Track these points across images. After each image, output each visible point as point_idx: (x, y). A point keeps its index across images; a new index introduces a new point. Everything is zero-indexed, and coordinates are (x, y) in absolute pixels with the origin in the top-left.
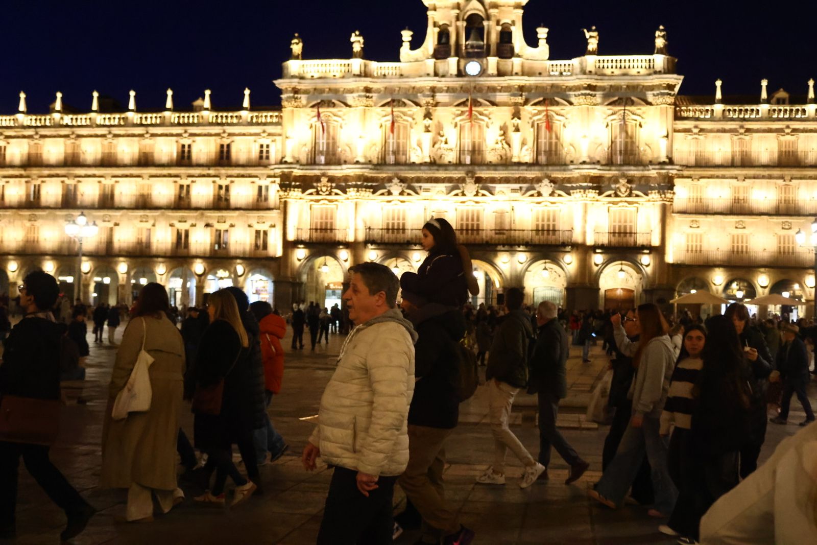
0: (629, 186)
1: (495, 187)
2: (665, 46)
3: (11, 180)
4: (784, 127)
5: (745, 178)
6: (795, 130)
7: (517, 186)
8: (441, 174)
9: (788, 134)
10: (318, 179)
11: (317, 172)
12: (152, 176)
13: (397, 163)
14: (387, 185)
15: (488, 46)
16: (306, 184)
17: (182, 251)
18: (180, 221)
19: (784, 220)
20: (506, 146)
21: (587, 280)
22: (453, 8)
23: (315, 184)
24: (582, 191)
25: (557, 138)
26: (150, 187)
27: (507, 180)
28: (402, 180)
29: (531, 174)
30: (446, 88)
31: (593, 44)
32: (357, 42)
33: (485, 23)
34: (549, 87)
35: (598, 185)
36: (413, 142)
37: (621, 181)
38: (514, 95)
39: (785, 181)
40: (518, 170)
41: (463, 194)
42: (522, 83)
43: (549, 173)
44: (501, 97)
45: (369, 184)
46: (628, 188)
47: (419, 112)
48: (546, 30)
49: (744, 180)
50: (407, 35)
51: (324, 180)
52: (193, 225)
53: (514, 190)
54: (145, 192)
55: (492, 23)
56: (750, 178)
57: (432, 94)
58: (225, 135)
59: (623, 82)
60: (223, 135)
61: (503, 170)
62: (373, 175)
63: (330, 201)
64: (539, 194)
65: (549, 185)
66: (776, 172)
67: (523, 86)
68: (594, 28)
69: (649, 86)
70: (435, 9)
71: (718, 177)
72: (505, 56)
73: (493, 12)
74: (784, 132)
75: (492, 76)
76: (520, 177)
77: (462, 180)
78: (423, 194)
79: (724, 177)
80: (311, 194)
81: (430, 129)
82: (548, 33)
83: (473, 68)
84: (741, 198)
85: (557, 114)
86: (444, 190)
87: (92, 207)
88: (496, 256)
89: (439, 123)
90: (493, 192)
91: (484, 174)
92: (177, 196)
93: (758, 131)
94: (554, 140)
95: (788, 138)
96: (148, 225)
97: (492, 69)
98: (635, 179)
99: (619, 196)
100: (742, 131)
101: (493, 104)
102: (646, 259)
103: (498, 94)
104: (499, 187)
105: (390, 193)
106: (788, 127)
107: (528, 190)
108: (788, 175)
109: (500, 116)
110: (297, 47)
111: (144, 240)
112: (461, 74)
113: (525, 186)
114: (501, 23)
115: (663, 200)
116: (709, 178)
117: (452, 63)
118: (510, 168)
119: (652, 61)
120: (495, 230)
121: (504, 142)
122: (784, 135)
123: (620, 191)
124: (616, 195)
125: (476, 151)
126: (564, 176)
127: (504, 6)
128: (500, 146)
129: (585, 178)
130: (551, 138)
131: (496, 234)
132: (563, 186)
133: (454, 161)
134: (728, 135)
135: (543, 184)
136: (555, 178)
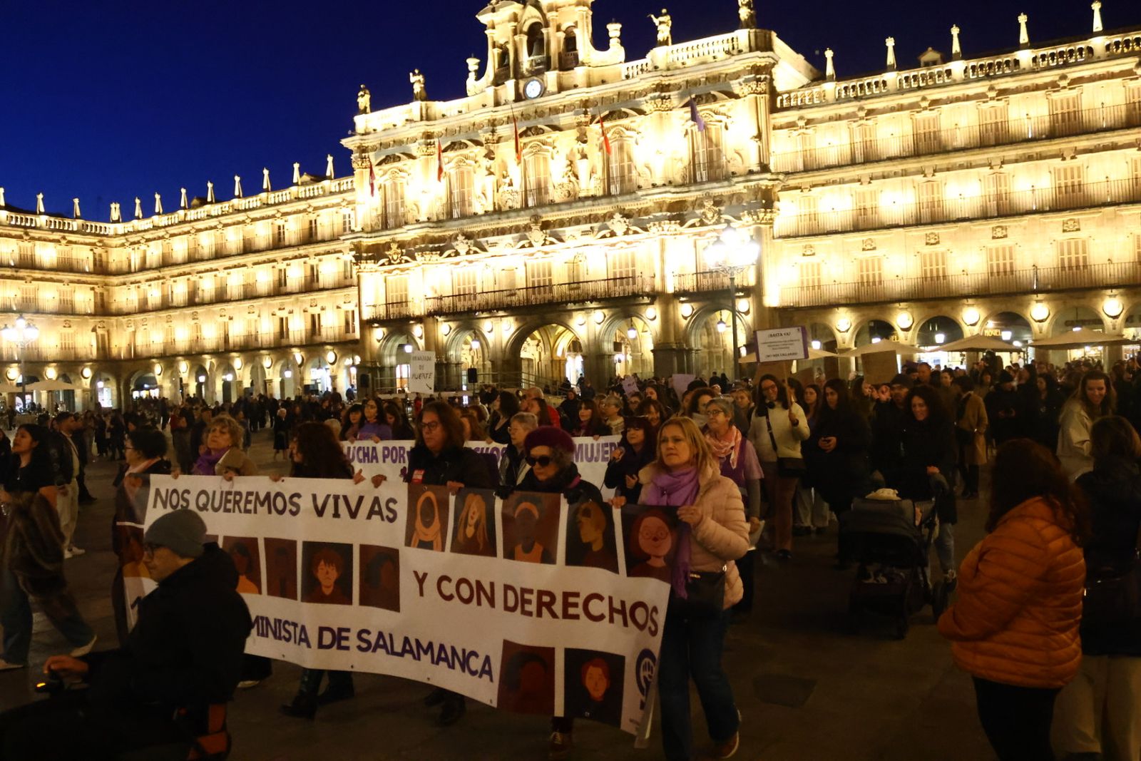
0: (717, 209)
1: (564, 231)
2: (751, 16)
3: (152, 283)
4: (919, 99)
5: (871, 179)
6: (935, 103)
7: (587, 227)
8: (505, 223)
9: (925, 109)
10: (387, 246)
11: (387, 239)
12: (255, 264)
13: (464, 216)
14: (454, 244)
15: (549, 58)
16: (377, 253)
17: (284, 342)
18: (280, 309)
19: (928, 232)
20: (573, 179)
21: (672, 339)
22: (509, 21)
23: (387, 253)
24: (657, 223)
25: (630, 159)
26: (254, 274)
27: (577, 221)
28: (468, 236)
29: (601, 209)
30: (505, 119)
31: (664, 32)
32: (417, 81)
33: (544, 31)
34: (615, 97)
35: (678, 213)
36: (476, 191)
37: (705, 204)
38: (577, 114)
39: (925, 176)
40: (584, 206)
41: (531, 245)
42: (585, 97)
43: (621, 205)
44: (565, 119)
45: (436, 245)
46: (716, 212)
47: (480, 151)
48: (619, 26)
49: (870, 183)
50: (472, 63)
51: (394, 246)
52: (291, 312)
53: (585, 233)
54: (251, 281)
55: (551, 30)
56: (877, 178)
57: (491, 128)
58: (310, 210)
59: (700, 74)
60: (309, 210)
61: (568, 209)
62: (441, 234)
63: (402, 270)
64: (613, 234)
65: (622, 220)
66: (912, 165)
67: (587, 101)
68: (664, 11)
69: (734, 73)
70: (493, 27)
71: (834, 182)
72: (569, 67)
73: (550, 15)
74: (920, 107)
75: (553, 94)
76: (590, 215)
77: (527, 228)
78: (491, 251)
79: (842, 182)
80: (383, 265)
81: (492, 170)
82: (621, 30)
83: (533, 89)
84: (868, 206)
85: (627, 130)
86: (512, 242)
87: (211, 303)
88: (571, 317)
89: (503, 161)
90: (563, 238)
91: (550, 216)
92: (277, 282)
93: (883, 111)
94: (626, 164)
95: (926, 114)
96: (254, 316)
97: (552, 87)
98: (725, 199)
99: (707, 225)
100: (862, 114)
101: (556, 128)
102: (743, 304)
103: (561, 115)
104: (568, 231)
105: (457, 254)
106: (924, 99)
107: (600, 229)
108: (929, 167)
109: (565, 141)
110: (364, 100)
111: (253, 333)
112: (519, 97)
113: (596, 225)
114: (564, 27)
115: (756, 223)
116: (823, 185)
117: (509, 88)
118: (574, 205)
119: (735, 40)
120: (569, 284)
121: (570, 174)
122: (920, 112)
123: (706, 217)
124: (702, 224)
125: (541, 189)
126: (640, 207)
127: (564, 6)
128: (566, 180)
129: (660, 206)
130: (622, 160)
131: (570, 289)
132: (638, 220)
133: (518, 206)
134: (844, 122)
135: (615, 221)
136: (630, 210)
